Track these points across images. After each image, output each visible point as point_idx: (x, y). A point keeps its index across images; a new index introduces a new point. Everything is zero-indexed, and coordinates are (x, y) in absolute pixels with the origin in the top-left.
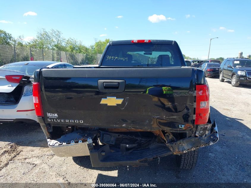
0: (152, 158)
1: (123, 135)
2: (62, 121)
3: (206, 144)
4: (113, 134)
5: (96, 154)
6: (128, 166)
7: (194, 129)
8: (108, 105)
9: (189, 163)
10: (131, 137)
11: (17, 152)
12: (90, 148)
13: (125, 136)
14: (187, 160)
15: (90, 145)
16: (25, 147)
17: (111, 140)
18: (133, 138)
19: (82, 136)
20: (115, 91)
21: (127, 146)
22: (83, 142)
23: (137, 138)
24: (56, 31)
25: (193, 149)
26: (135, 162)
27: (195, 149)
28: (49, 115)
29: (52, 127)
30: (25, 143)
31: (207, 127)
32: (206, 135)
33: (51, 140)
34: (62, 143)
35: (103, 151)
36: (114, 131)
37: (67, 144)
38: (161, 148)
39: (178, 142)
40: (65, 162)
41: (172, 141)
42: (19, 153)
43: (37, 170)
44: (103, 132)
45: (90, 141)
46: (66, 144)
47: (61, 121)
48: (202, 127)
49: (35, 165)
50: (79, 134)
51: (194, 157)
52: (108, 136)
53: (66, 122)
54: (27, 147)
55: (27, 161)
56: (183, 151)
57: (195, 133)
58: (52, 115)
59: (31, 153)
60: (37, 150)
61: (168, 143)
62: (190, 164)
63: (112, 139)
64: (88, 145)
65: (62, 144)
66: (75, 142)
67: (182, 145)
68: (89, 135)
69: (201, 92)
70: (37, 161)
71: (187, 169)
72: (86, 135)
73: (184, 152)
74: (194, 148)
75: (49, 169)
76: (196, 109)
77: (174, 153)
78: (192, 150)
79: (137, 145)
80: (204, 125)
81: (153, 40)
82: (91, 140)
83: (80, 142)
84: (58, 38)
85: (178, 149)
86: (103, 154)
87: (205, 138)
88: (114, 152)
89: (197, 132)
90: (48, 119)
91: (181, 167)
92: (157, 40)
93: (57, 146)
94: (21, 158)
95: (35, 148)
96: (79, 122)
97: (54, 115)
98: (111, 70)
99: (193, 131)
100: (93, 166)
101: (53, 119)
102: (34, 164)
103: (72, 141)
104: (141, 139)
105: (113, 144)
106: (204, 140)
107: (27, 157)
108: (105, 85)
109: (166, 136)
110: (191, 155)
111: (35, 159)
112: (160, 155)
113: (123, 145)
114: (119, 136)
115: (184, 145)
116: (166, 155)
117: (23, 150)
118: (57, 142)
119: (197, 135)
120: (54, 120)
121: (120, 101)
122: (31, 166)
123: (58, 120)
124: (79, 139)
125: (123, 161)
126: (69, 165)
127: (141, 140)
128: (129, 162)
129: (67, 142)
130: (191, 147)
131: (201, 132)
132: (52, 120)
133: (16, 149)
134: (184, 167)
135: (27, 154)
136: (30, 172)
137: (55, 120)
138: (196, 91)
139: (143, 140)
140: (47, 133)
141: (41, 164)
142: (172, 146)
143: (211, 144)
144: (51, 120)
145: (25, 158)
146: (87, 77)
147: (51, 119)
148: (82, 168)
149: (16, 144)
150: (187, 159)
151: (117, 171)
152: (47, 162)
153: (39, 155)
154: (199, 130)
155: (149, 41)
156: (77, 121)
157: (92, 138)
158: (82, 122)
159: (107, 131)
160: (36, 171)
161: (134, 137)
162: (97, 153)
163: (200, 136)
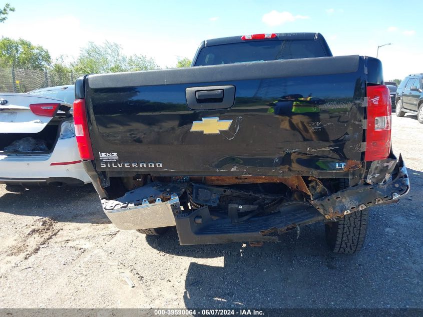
0: (286, 228)
1: (232, 190)
2: (126, 166)
3: (387, 197)
4: (215, 189)
5: (187, 220)
6: (241, 250)
7: (363, 171)
8: (205, 133)
9: (350, 241)
10: (246, 193)
11: (54, 231)
12: (175, 211)
13: (237, 193)
14: (347, 235)
15: (176, 206)
16: (66, 223)
17: (212, 198)
18: (250, 195)
19: (161, 191)
20: (217, 106)
21: (241, 207)
22: (163, 201)
23: (257, 195)
24: (112, 44)
25: (362, 207)
26: (255, 235)
27: (364, 207)
28: (103, 156)
29: (108, 179)
30: (66, 218)
31: (387, 166)
32: (385, 181)
33: (107, 201)
34: (128, 205)
35: (198, 217)
36: (216, 183)
37: (135, 205)
38: (302, 210)
39: (334, 196)
40: (134, 246)
41: (321, 196)
42: (57, 233)
43: (87, 257)
44: (198, 185)
45: (175, 199)
46: (133, 205)
47: (124, 165)
48: (378, 165)
49: (83, 250)
50: (155, 188)
51: (360, 229)
52: (206, 190)
53: (133, 166)
54: (71, 223)
55: (71, 244)
56: (342, 211)
57: (366, 178)
58: (109, 156)
59: (76, 232)
60: (86, 228)
61: (314, 199)
62: (353, 243)
63: (214, 197)
64: (171, 206)
65: (126, 207)
66: (150, 202)
67: (341, 202)
68: (174, 190)
69: (377, 98)
70: (87, 245)
71: (347, 252)
72: (168, 190)
73: (345, 213)
74: (363, 205)
75: (106, 256)
76: (367, 132)
77: (326, 216)
78: (360, 209)
79: (258, 208)
80: (383, 162)
81: (280, 34)
82: (177, 197)
83: (158, 202)
84: (116, 57)
85: (334, 209)
86: (199, 221)
87: (383, 186)
88: (217, 220)
89: (369, 176)
90: (102, 164)
91: (336, 250)
92: (287, 34)
93: (118, 210)
94: (60, 239)
95: (83, 224)
96: (155, 165)
97: (112, 155)
98: (209, 68)
99: (361, 175)
100: (182, 243)
101: (111, 163)
102: (82, 248)
103: (145, 201)
104: (263, 196)
105: (216, 205)
106: (382, 190)
107: (70, 239)
108: (199, 96)
109: (310, 188)
110: (355, 227)
111: (82, 241)
112: (300, 223)
113: (232, 206)
114: (225, 191)
115: (344, 200)
116: (311, 221)
117: (63, 228)
118: (118, 202)
119: (369, 181)
120: (111, 165)
121: (226, 125)
122: (77, 252)
123: (119, 165)
124: (156, 196)
125: (234, 233)
126: (140, 250)
127: (264, 199)
128: (243, 235)
129: (137, 203)
130: (357, 204)
131: (376, 177)
132: (109, 165)
133: (51, 228)
134: (342, 249)
135: (69, 234)
136: (76, 261)
137: (113, 165)
138: (366, 99)
139: (267, 199)
140: (101, 189)
141: (93, 248)
142: (322, 205)
143: (396, 196)
144: (107, 165)
145: (68, 240)
146: (166, 83)
147: (106, 163)
148: (162, 253)
149: (52, 219)
150: (348, 233)
151: (222, 258)
152: (104, 245)
153: (89, 235)
154: (373, 172)
155: (273, 35)
156: (151, 165)
157: (178, 195)
158: (161, 166)
159: (204, 184)
160: (86, 260)
161: (251, 193)
162: (189, 219)
163: (374, 183)
